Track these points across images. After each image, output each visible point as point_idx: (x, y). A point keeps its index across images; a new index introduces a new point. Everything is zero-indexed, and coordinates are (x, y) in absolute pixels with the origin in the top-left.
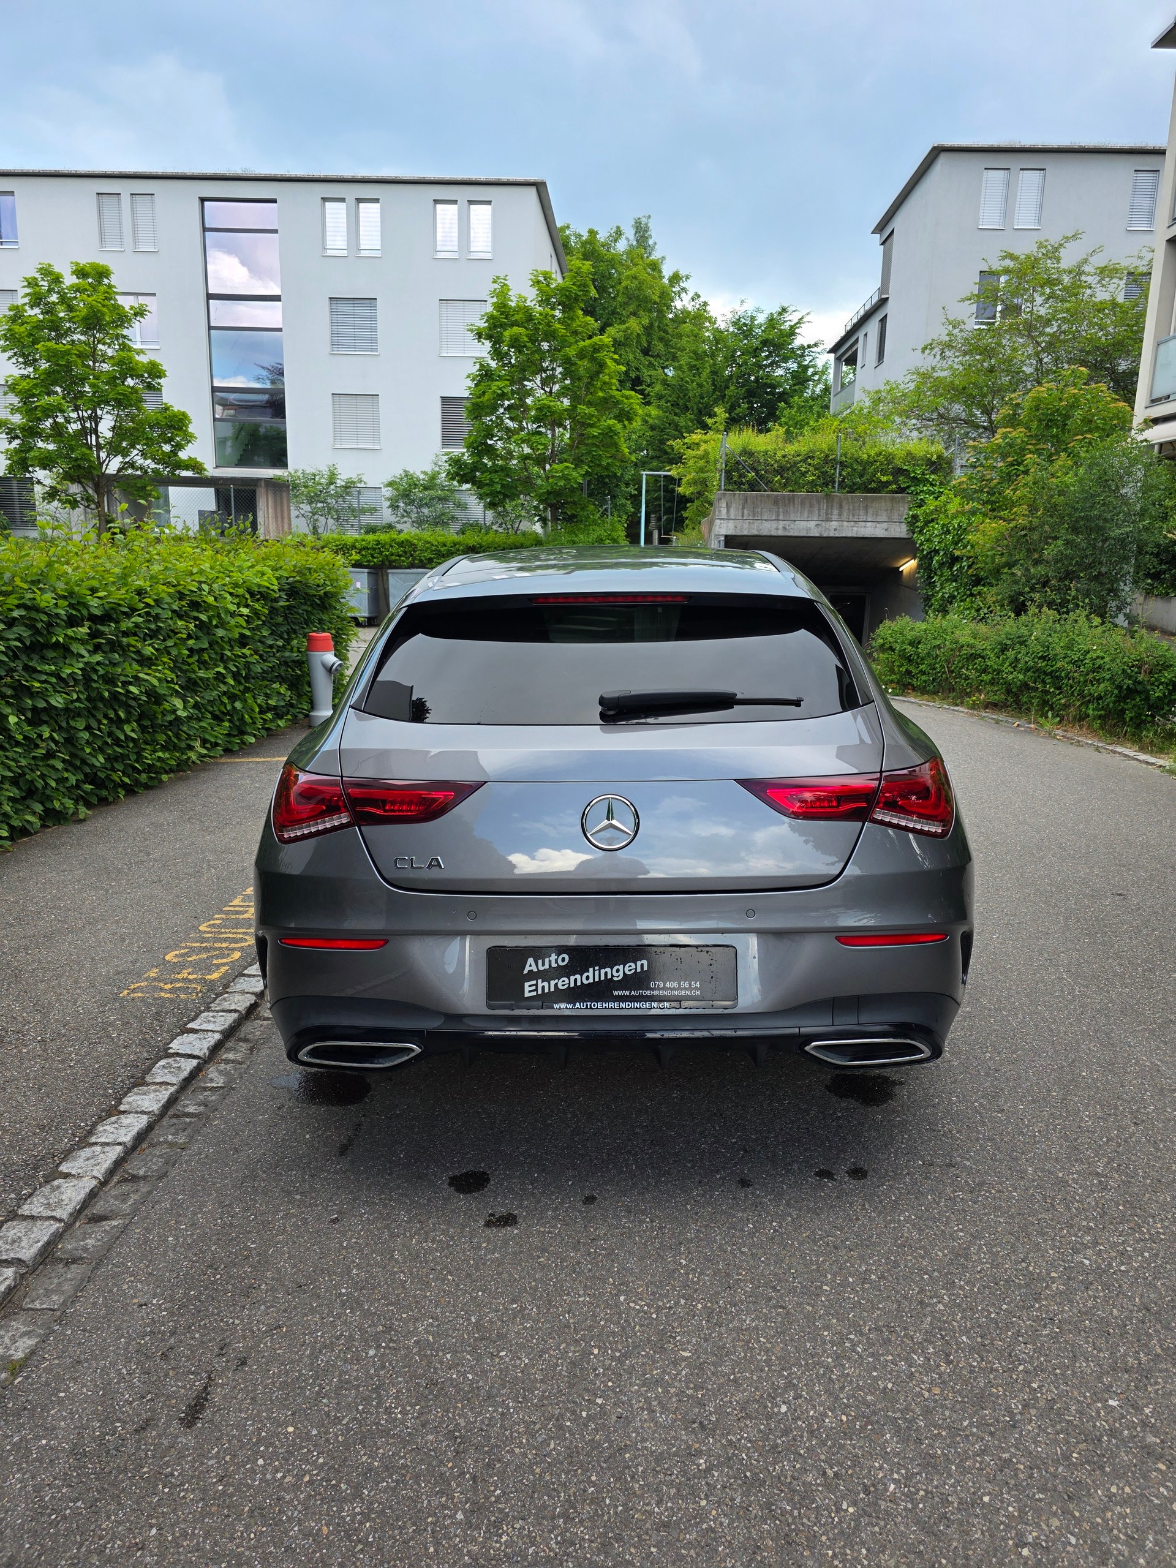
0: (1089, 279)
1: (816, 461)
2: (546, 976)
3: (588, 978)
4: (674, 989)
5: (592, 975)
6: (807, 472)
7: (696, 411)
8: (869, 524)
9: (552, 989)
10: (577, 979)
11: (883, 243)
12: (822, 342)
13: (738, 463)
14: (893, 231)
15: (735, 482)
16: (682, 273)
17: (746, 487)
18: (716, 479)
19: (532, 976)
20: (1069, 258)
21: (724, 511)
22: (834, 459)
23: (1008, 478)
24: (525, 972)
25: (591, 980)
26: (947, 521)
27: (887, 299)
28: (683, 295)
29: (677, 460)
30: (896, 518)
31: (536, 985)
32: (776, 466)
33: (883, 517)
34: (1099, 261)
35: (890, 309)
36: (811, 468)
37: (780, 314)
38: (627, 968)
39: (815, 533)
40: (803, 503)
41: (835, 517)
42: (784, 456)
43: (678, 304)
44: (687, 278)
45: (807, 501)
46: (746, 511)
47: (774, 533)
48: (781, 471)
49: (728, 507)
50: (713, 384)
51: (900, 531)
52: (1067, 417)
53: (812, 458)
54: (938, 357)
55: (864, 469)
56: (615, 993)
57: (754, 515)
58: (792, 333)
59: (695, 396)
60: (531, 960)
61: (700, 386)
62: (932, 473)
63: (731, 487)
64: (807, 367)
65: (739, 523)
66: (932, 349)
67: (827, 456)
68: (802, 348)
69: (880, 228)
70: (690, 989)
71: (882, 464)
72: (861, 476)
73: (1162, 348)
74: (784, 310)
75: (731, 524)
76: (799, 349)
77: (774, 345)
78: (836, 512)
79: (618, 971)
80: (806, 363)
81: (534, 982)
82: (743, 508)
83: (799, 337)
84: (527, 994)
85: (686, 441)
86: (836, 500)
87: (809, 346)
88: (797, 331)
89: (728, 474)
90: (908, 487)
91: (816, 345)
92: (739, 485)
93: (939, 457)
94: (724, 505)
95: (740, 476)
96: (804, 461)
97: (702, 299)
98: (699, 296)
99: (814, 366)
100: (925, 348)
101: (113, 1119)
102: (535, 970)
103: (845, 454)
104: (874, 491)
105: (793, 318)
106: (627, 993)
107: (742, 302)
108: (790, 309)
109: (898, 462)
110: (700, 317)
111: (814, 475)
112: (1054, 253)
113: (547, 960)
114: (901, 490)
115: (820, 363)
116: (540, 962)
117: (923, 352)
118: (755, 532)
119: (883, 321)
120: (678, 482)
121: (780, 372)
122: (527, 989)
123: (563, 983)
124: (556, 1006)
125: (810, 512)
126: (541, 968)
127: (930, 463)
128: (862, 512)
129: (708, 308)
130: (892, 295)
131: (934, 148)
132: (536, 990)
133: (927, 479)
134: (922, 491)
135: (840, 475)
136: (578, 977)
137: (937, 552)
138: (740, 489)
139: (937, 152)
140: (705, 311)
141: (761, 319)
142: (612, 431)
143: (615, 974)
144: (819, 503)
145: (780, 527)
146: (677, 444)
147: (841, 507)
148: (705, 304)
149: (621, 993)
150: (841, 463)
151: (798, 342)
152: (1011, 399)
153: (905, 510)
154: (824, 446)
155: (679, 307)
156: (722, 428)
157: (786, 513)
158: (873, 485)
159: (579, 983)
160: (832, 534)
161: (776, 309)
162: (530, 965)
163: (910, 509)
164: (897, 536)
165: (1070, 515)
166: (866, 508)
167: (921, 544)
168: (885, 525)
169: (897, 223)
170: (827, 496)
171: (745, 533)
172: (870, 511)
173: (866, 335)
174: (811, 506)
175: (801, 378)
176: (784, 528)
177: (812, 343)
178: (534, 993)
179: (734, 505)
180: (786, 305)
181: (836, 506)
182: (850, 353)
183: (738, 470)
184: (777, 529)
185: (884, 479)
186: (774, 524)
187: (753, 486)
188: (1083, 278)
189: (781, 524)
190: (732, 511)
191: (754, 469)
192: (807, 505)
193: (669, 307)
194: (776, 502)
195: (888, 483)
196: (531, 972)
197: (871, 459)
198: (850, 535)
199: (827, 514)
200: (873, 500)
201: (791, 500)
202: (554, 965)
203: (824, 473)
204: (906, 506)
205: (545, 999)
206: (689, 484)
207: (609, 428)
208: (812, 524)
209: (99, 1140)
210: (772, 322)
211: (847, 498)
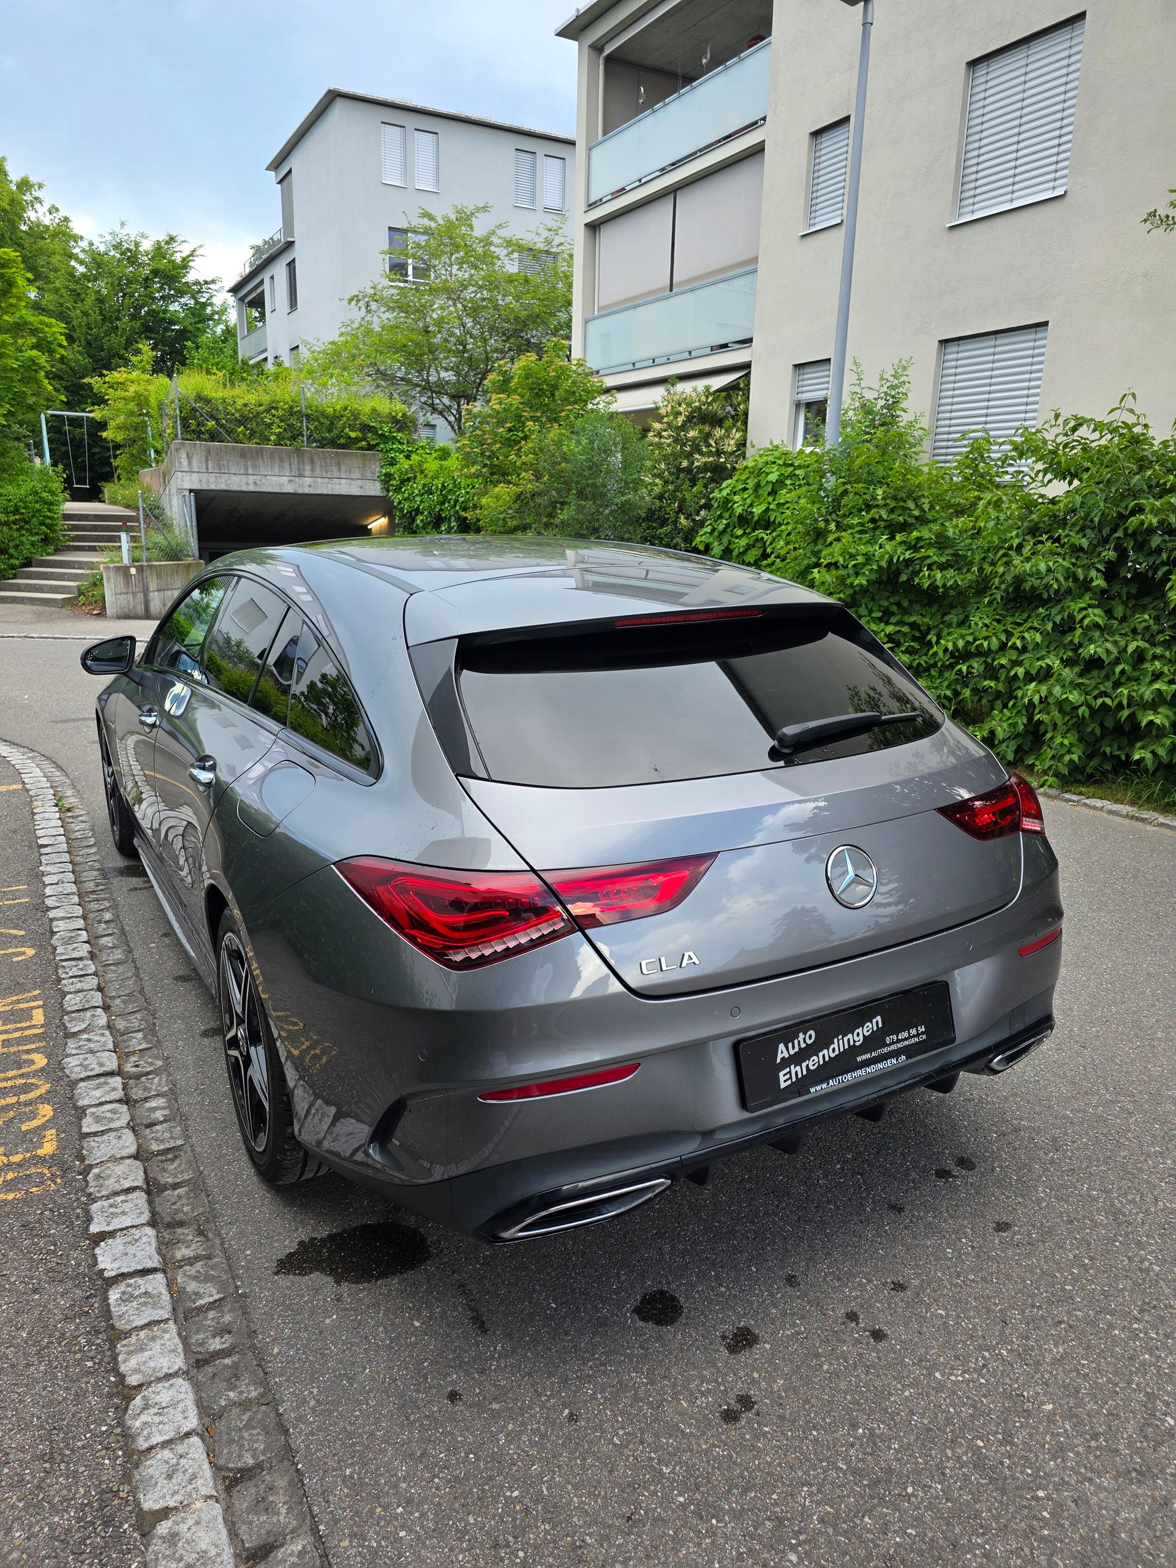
0: (498, 250)
1: (280, 413)
2: (798, 1058)
3: (834, 1050)
4: (906, 1039)
5: (838, 1046)
6: (272, 424)
7: (84, 343)
8: (343, 481)
9: (805, 1073)
10: (827, 1054)
11: (280, 182)
12: (220, 279)
13: (194, 409)
14: (290, 171)
15: (193, 431)
16: (33, 179)
17: (207, 436)
18: (168, 426)
19: (786, 1062)
20: (480, 227)
21: (185, 463)
22: (300, 412)
23: (511, 443)
24: (778, 1061)
25: (837, 1052)
26: (428, 480)
27: (293, 242)
28: (37, 206)
29: (100, 401)
30: (369, 475)
31: (790, 1072)
32: (237, 415)
33: (356, 474)
34: (504, 233)
35: (297, 253)
36: (276, 420)
37: (167, 243)
38: (865, 1029)
39: (289, 489)
40: (272, 457)
41: (308, 473)
42: (245, 405)
43: (31, 215)
44: (40, 186)
45: (276, 455)
46: (210, 463)
47: (244, 488)
48: (243, 421)
49: (189, 458)
50: (101, 314)
51: (374, 489)
52: (555, 387)
53: (276, 409)
54: (363, 310)
55: (332, 423)
56: (859, 1059)
57: (220, 468)
58: (185, 264)
59: (80, 326)
60: (781, 1046)
61: (86, 314)
62: (398, 431)
63: (188, 436)
64: (204, 305)
65: (204, 476)
66: (358, 301)
67: (291, 408)
68: (197, 283)
69: (276, 165)
70: (918, 1035)
71: (348, 419)
72: (330, 431)
73: (591, 325)
74: (172, 239)
75: (195, 477)
76: (194, 284)
77: (166, 277)
78: (308, 467)
79: (858, 1035)
80: (203, 300)
81: (787, 1070)
82: (207, 460)
83: (192, 272)
84: (783, 1085)
85: (107, 379)
86: (307, 455)
87: (206, 283)
88: (191, 264)
89: (184, 421)
90: (377, 444)
91: (213, 282)
92: (198, 435)
93: (404, 415)
94: (184, 456)
95: (199, 425)
96: (268, 411)
97: (62, 213)
98: (57, 210)
99: (211, 304)
100: (350, 301)
101: (138, 1401)
102: (787, 1056)
103: (310, 407)
104: (343, 446)
105: (186, 251)
106: (868, 1056)
107: (123, 224)
108: (179, 239)
109: (364, 419)
110: (63, 233)
111: (279, 427)
112: (465, 218)
113: (796, 1042)
114: (371, 447)
115: (218, 301)
116: (790, 1045)
117: (350, 303)
118: (223, 487)
119: (291, 265)
120: (103, 425)
121: (174, 307)
122: (782, 1079)
123: (813, 1063)
124: (812, 1090)
125: (281, 467)
126: (792, 1052)
127: (395, 420)
128: (334, 469)
129: (70, 224)
130: (297, 238)
131: (330, 92)
132: (791, 1078)
133: (395, 437)
134: (391, 449)
135: (308, 429)
136: (825, 1051)
137: (418, 511)
138: (199, 439)
139: (333, 97)
140: (67, 227)
141: (146, 246)
142: (35, 364)
143: (856, 1039)
144: (289, 458)
145: (251, 482)
146: (94, 381)
147: (312, 462)
148: (66, 220)
149: (864, 1057)
150: (307, 416)
151: (191, 277)
152: (500, 366)
153: (377, 468)
154: (287, 397)
155: (33, 219)
156: (149, 367)
157: (255, 467)
158: (342, 441)
159: (827, 1059)
160: (306, 491)
161: (162, 237)
162: (782, 1052)
163: (382, 467)
164: (373, 494)
165: (578, 483)
166: (339, 465)
167: (400, 503)
168: (359, 483)
169: (295, 162)
170: (297, 450)
171: (213, 487)
172: (343, 467)
173: (272, 277)
174: (281, 461)
175: (200, 315)
176: (255, 483)
177: (209, 279)
178: (789, 1082)
179: (195, 456)
180: (174, 234)
181: (307, 461)
182: (254, 295)
183: (195, 418)
184: (247, 484)
185: (353, 435)
186: (244, 479)
187: (213, 436)
188: (492, 248)
189: (251, 479)
190: (195, 462)
191: (213, 417)
192: (277, 460)
193: (21, 217)
194: (243, 454)
195: (357, 440)
196: (783, 1059)
197: (338, 414)
198: (325, 492)
199: (299, 470)
200: (345, 455)
201: (259, 453)
202: (803, 1045)
203: (290, 426)
204: (378, 463)
205: (801, 1086)
206: (119, 428)
207: (32, 359)
208: (285, 480)
209: (154, 1441)
210: (159, 252)
211: (318, 453)
